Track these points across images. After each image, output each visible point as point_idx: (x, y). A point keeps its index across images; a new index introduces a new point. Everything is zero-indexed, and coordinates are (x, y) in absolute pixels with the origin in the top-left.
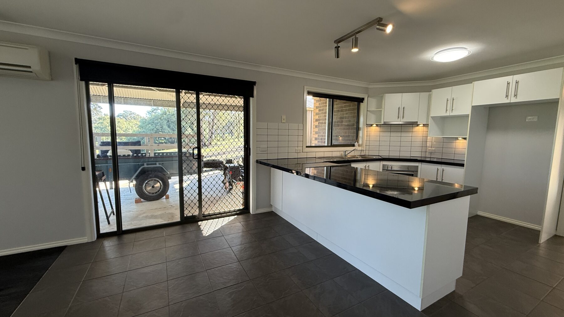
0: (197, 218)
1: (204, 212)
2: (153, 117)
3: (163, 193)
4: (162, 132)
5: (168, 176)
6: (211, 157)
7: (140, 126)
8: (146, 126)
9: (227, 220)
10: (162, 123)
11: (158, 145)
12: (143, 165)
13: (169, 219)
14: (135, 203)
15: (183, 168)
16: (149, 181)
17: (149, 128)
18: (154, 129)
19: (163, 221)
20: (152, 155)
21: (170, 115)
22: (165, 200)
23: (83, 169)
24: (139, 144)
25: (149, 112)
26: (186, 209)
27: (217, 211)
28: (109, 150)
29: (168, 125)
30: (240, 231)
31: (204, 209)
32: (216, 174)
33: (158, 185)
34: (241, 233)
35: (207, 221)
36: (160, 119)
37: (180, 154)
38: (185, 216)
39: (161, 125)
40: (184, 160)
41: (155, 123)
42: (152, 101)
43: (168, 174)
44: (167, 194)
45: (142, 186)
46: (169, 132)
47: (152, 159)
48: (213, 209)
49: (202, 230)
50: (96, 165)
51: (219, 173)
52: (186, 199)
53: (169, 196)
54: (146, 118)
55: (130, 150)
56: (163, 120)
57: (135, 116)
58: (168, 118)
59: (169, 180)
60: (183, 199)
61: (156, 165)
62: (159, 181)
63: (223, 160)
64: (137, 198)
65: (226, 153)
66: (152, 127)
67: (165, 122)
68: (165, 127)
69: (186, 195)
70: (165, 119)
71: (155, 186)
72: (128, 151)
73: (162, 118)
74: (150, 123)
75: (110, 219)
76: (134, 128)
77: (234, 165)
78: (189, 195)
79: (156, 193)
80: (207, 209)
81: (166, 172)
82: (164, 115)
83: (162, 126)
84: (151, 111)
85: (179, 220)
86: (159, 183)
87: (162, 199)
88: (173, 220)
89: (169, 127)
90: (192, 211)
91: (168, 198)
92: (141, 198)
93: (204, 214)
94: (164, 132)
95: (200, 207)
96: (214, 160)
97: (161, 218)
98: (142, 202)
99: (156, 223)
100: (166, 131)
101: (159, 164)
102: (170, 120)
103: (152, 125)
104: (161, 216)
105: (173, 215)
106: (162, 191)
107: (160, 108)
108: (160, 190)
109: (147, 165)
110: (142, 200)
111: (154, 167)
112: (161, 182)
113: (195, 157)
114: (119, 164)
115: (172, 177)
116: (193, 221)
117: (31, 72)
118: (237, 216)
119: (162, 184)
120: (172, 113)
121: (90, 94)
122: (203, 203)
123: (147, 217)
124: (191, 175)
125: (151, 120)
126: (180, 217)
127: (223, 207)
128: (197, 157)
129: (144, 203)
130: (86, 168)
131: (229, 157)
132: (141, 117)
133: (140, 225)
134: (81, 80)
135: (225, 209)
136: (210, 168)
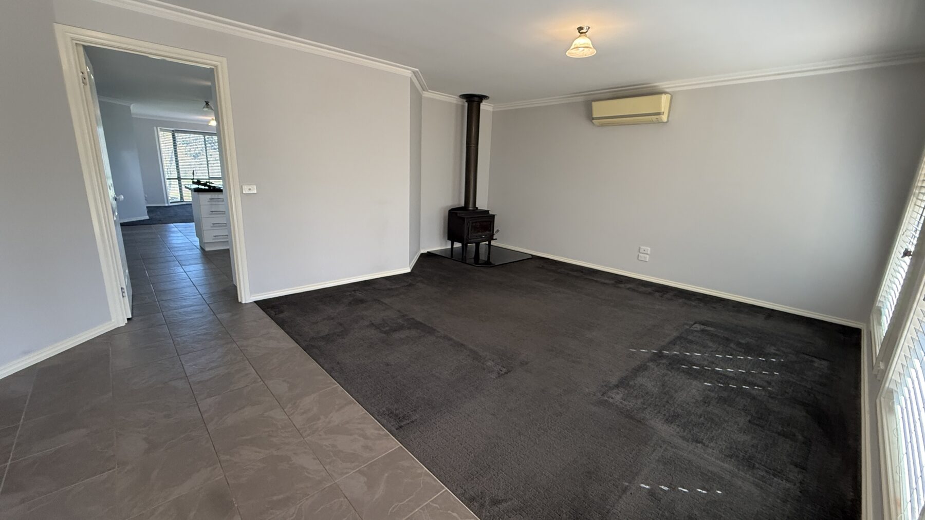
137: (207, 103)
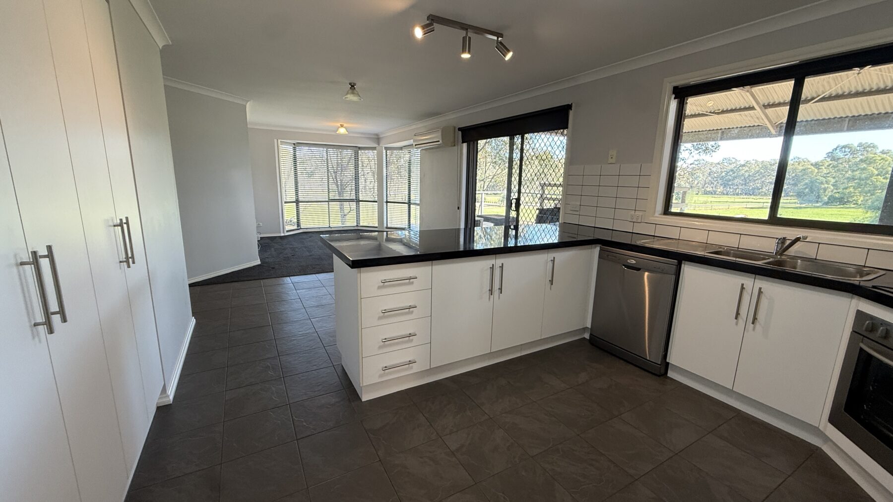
130: (460, 208)
134: (463, 143)
137: (353, 86)
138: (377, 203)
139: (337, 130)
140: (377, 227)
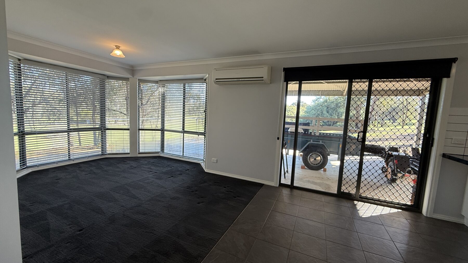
0: (353, 196)
1: (361, 194)
2: (316, 104)
3: (322, 165)
4: (322, 116)
5: (327, 153)
6: (370, 142)
7: (306, 111)
8: (310, 111)
9: (387, 210)
10: (323, 109)
11: (322, 127)
12: (310, 141)
13: (326, 188)
14: (301, 168)
15: (346, 149)
16: (312, 154)
17: (312, 113)
18: (315, 114)
19: (321, 188)
20: (317, 134)
21: (330, 102)
22: (322, 172)
23: (278, 139)
24: (308, 125)
25: (314, 101)
26: (344, 185)
27: (376, 197)
28: (289, 128)
29: (327, 111)
30: (406, 229)
31: (361, 191)
32: (374, 160)
33: (319, 158)
34: (407, 232)
35: (364, 203)
36: (322, 106)
37: (345, 136)
38: (342, 191)
39: (321, 111)
40: (348, 142)
41: (317, 109)
42: (321, 91)
43: (328, 151)
44: (325, 167)
45: (307, 157)
46: (328, 117)
47: (317, 137)
48: (371, 193)
49: (358, 210)
50: (284, 137)
51: (378, 159)
52: (344, 176)
53: (327, 170)
54: (311, 105)
55: (302, 129)
56: (324, 107)
57: (303, 104)
58: (328, 105)
59: (328, 157)
60: (342, 176)
61: (320, 142)
62: (320, 156)
63: (384, 147)
64: (302, 165)
65: (389, 140)
66: (314, 112)
67: (325, 108)
68: (325, 112)
69: (345, 173)
70: (326, 106)
71: (317, 159)
72: (301, 129)
73: (323, 105)
74: (313, 109)
75: (286, 175)
76: (302, 113)
77: (398, 154)
78: (348, 174)
79: (317, 164)
80: (364, 191)
81: (327, 149)
82: (325, 103)
83: (323, 111)
84: (315, 100)
85: (336, 192)
86: (320, 157)
87: (320, 171)
88: (329, 191)
89: (328, 112)
90: (350, 189)
91: (326, 171)
92: (305, 166)
93: (361, 196)
94: (324, 116)
95: (358, 187)
96: (373, 145)
97: (320, 186)
98: (305, 169)
99: (316, 188)
100: (325, 116)
101: (322, 142)
102: (329, 106)
103: (315, 111)
104: (319, 184)
105: (329, 187)
106: (321, 164)
107: (323, 97)
108: (320, 163)
109: (313, 141)
110: (306, 167)
111: (317, 144)
112: (321, 157)
113: (359, 140)
114: (298, 138)
115: (331, 155)
116: (349, 197)
117: (263, 80)
118: (401, 210)
119: (322, 158)
120: (332, 101)
121: (288, 90)
122: (362, 185)
123: (309, 181)
124: (353, 156)
125: (315, 107)
126: (337, 191)
127: (384, 196)
128: (361, 141)
129: (306, 170)
130: (280, 139)
131: (393, 144)
132: (307, 105)
133: (304, 186)
134: (285, 81)
135: (386, 198)
136: (368, 152)
138: (129, 131)
139: (112, 51)
140: (129, 154)
